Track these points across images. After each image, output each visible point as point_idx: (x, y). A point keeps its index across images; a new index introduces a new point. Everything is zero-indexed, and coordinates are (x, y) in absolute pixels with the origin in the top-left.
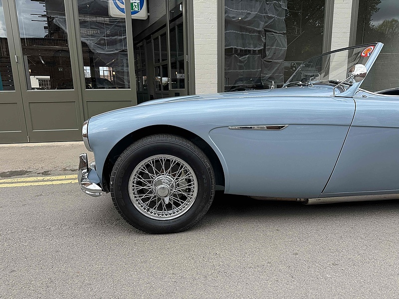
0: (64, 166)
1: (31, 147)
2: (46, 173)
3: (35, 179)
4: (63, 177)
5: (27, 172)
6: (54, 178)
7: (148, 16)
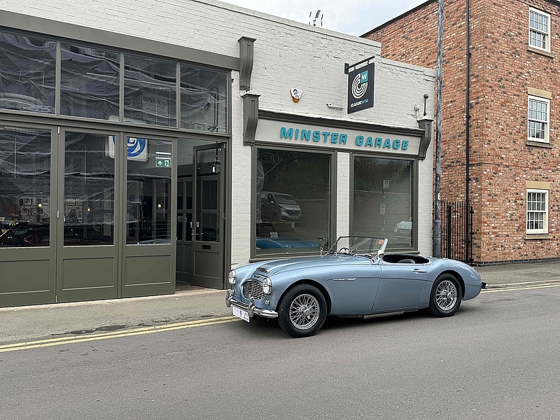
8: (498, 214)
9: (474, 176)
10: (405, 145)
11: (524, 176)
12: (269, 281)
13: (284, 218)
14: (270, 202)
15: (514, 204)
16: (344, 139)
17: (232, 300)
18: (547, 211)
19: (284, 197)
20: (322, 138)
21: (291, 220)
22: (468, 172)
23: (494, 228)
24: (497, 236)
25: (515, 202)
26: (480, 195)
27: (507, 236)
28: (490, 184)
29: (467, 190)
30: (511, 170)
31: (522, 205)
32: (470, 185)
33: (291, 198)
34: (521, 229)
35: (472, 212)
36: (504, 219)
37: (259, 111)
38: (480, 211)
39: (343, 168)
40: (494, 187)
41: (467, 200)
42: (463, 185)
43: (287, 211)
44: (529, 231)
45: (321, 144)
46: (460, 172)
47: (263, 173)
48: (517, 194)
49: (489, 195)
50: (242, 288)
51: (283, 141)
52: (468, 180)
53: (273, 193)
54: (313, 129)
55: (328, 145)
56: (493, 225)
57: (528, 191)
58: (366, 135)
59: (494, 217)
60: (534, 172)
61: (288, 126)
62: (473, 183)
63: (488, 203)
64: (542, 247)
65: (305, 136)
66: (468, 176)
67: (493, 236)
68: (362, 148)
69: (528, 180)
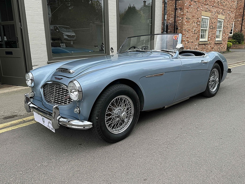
8: (189, 30)
9: (179, 7)
11: (201, 8)
12: (77, 85)
13: (66, 39)
14: (56, 30)
15: (196, 24)
17: (32, 105)
18: (208, 29)
19: (65, 28)
21: (71, 41)
22: (176, 5)
23: (187, 38)
24: (188, 42)
25: (197, 23)
26: (183, 18)
27: (192, 42)
28: (187, 12)
29: (175, 16)
30: (196, 4)
31: (199, 25)
32: (177, 12)
33: (69, 28)
34: (198, 39)
35: (177, 29)
36: (191, 33)
38: (182, 27)
40: (189, 14)
41: (175, 22)
42: (172, 12)
43: (67, 36)
44: (201, 40)
46: (171, 5)
47: (50, 13)
48: (198, 19)
49: (187, 19)
50: (42, 91)
52: (176, 9)
53: (57, 26)
56: (187, 36)
57: (202, 17)
59: (188, 32)
60: (205, 6)
62: (179, 11)
63: (186, 23)
64: (205, 48)
66: (176, 7)
67: (186, 42)
69: (202, 11)
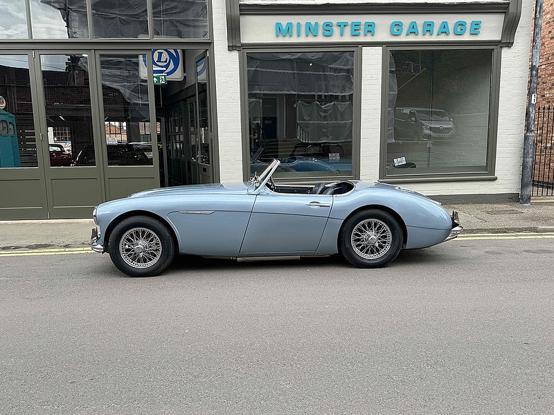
0: (83, 241)
1: (51, 224)
2: (66, 246)
3: (59, 250)
4: (82, 249)
5: (50, 245)
6: (74, 249)
7: (185, 77)
10: (476, 27)
16: (370, 28)
20: (336, 30)
37: (240, 5)
39: (372, 67)
45: (336, 39)
51: (281, 40)
54: (321, 20)
55: (347, 38)
58: (406, 20)
61: (284, 20)
65: (311, 30)
68: (402, 38)
